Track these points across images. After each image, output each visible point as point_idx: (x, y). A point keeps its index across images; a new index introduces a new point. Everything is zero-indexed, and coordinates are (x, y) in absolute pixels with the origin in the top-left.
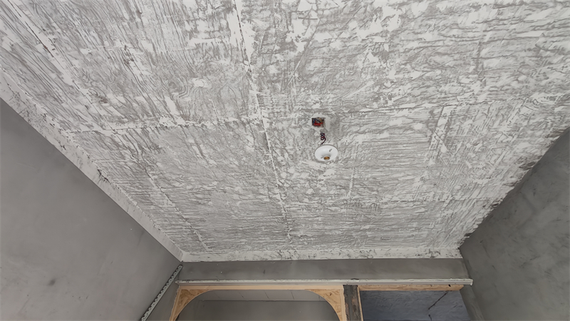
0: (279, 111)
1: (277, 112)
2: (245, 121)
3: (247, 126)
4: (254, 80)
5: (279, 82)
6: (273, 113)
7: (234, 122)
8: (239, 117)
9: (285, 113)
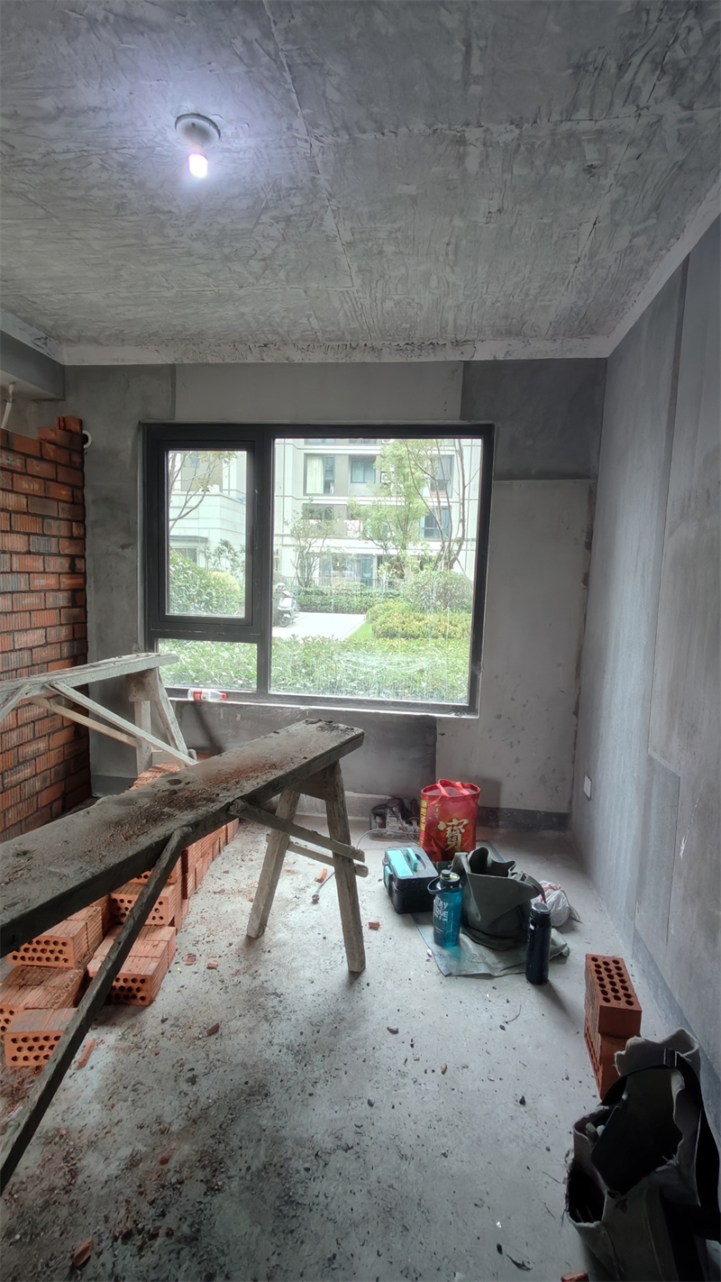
0: (280, 151)
1: (281, 147)
2: (342, 132)
3: (337, 125)
4: (324, 191)
5: (287, 189)
6: (288, 147)
7: (365, 132)
8: (353, 140)
9: (267, 146)
